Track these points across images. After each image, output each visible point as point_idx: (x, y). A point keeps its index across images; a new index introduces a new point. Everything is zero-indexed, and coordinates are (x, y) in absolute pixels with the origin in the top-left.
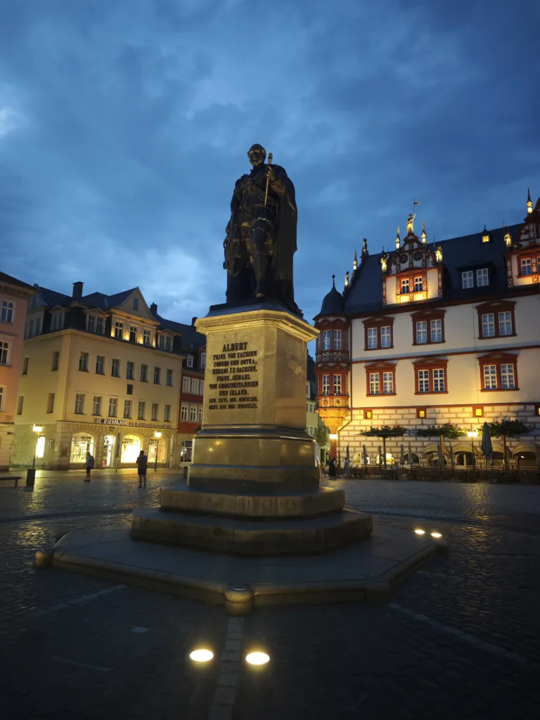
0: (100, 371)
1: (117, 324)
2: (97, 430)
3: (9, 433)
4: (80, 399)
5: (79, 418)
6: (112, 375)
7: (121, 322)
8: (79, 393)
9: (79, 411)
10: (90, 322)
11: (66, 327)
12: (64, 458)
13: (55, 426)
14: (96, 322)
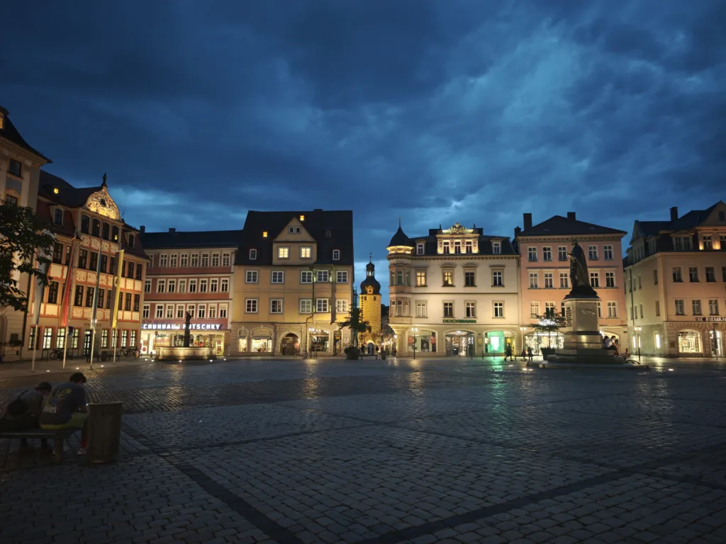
0: (694, 279)
1: (705, 238)
2: (700, 326)
3: (625, 332)
4: (679, 304)
5: (680, 318)
6: (708, 280)
7: (708, 235)
8: (677, 299)
9: (680, 312)
10: (677, 243)
11: (657, 252)
12: (673, 349)
13: (662, 325)
14: (683, 241)
